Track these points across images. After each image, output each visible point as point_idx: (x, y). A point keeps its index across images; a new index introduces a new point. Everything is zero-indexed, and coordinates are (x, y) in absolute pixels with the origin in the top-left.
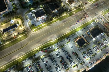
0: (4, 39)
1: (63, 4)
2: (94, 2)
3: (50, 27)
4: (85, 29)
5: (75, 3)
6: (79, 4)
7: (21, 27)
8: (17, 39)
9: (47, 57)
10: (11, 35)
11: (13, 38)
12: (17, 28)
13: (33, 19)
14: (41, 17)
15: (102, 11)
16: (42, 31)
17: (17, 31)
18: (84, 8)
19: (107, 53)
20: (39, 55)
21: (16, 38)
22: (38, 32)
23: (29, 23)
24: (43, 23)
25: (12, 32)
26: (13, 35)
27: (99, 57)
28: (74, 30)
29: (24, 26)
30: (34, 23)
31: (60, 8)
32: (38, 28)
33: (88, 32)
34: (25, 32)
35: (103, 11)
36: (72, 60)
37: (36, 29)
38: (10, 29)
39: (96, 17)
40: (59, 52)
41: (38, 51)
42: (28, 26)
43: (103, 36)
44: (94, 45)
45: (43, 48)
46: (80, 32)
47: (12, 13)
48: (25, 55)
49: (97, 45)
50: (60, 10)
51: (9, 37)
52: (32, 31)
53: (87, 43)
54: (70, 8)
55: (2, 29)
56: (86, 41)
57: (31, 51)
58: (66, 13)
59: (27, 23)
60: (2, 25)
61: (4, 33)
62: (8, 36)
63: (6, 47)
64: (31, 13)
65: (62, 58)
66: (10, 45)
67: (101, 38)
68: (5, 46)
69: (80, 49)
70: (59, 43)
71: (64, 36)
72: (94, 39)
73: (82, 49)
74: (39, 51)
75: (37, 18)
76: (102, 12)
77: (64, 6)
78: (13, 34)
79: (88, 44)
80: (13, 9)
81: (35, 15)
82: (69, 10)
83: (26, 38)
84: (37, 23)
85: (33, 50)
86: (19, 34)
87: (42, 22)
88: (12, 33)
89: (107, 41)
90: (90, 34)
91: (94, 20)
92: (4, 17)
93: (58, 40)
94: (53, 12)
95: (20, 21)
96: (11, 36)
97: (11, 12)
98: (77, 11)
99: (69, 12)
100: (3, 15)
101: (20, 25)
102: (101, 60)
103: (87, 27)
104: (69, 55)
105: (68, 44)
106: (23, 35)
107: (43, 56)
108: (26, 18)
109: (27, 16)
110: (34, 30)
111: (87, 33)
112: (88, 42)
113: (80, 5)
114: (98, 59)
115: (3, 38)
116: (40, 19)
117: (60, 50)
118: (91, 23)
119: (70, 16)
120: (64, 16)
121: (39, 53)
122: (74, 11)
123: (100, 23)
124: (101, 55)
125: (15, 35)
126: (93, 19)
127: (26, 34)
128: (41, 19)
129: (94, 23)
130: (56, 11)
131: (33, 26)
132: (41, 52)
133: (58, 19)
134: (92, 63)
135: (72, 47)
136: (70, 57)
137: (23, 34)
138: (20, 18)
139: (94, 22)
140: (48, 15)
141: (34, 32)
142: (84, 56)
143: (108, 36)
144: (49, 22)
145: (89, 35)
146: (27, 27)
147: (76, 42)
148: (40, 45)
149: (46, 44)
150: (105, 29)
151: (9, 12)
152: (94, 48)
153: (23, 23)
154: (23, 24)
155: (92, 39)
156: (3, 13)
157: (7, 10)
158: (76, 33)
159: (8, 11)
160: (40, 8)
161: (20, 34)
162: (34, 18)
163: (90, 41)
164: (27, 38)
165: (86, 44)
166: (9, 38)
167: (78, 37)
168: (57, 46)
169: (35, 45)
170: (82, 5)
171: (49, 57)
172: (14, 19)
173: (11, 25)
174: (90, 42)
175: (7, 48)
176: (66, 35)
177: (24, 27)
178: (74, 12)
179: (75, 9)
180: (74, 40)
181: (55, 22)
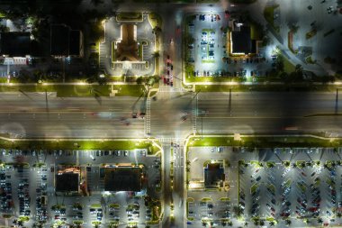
2: (199, 89)
3: (24, 98)
15: (194, 132)
18: (153, 94)
35: (198, 134)
39: (163, 139)
46: (88, 154)
67: (128, 200)
76: (195, 136)
79: (85, 195)
87: (11, 73)
111: (103, 169)
117: (14, 171)
119: (97, 96)
120: (78, 87)
122: (115, 88)
126: (149, 140)
129: (141, 153)
133: (55, 88)
139: (145, 150)
152: (92, 210)
158: (78, 151)
163: (96, 190)
168: (14, 158)
174: (93, 193)
178: (114, 92)
179: (124, 83)
180: (61, 166)
181: (43, 93)
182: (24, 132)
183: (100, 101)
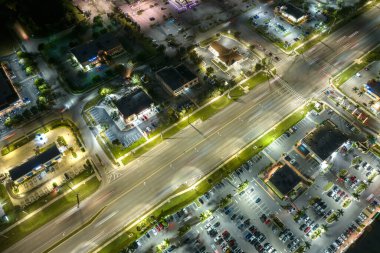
0: (15, 202)
1: (204, 67)
2: (301, 51)
3: (174, 142)
4: (288, 135)
5: (242, 60)
6: (257, 61)
7: (75, 155)
8: (64, 198)
9: (179, 246)
10: (41, 185)
11: (48, 196)
12: (60, 160)
13: (113, 123)
14: (141, 116)
15: (330, 76)
16: (148, 159)
17: (61, 170)
18: (275, 72)
19: (375, 203)
20: (148, 243)
21: (60, 193)
22: (136, 164)
23: (98, 138)
24: (147, 131)
25: (44, 174)
26: (49, 187)
27: (354, 222)
28: (255, 144)
29: (83, 150)
30: (119, 135)
31: (197, 79)
32: (134, 151)
33: (299, 144)
34: (91, 171)
35: (333, 76)
36: (266, 245)
37: (127, 155)
38: (37, 165)
39: (316, 95)
40: (217, 225)
41: (143, 231)
42: (97, 147)
43: (351, 151)
44: (326, 183)
45: (159, 218)
46: (275, 147)
47: (39, 113)
48: (99, 250)
49: (338, 182)
50: (199, 85)
51: (33, 194)
52: (115, 163)
53: (304, 182)
54: (230, 77)
55: (6, 170)
56: (299, 174)
57: (120, 234)
58: (219, 93)
59: (95, 139)
60: (3, 154)
61: (16, 182)
62: (28, 193)
63: (26, 230)
64: (102, 106)
65: (232, 243)
66: (40, 222)
67: (346, 158)
68: (22, 229)
69: (285, 203)
70: (212, 193)
71: (225, 166)
72: (324, 166)
73: (292, 201)
74: (148, 228)
75: (126, 117)
77: (210, 70)
78: (48, 181)
79: (309, 184)
80: (41, 98)
81: (117, 110)
82: (226, 83)
83: (97, 188)
84: (130, 136)
85: (127, 230)
86: (69, 179)
87: (144, 130)
88: (45, 179)
89: (364, 165)
90: (309, 149)
91: (312, 106)
92: (9, 126)
93: (210, 180)
94: (177, 93)
95: (68, 136)
96: (42, 188)
97: (33, 109)
98: (255, 83)
99: (228, 87)
100: (8, 120)
101: (71, 149)
102: (362, 230)
103: (294, 130)
104: (252, 229)
105: (243, 192)
106: (84, 182)
107: (164, 243)
108: (88, 124)
109: (92, 117)
110: (119, 160)
111: (299, 148)
112: (308, 177)
113: (261, 64)
114: (351, 229)
115: (12, 200)
116: (135, 120)
117: (220, 217)
118: (304, 116)
119: (235, 100)
120: (214, 104)
121: (148, 236)
122: (244, 85)
123: (331, 113)
124: (357, 213)
125: (55, 186)
126: (307, 103)
127: (95, 178)
128: (141, 122)
129: (313, 115)
130: (186, 89)
131: (116, 145)
132: (154, 231)
133: (196, 116)
134: (335, 244)
135: (258, 201)
136: (257, 234)
137: (85, 178)
138: (67, 126)
139: (314, 111)
140: (162, 106)
141: (121, 165)
142: (303, 226)
143: (365, 150)
144: (167, 127)
145: (306, 152)
146: (94, 153)
147: (266, 181)
148: (148, 207)
149: (168, 200)
150: (353, 129)
151: (26, 111)
152: (329, 194)
153: (78, 140)
154: (80, 145)
155: (316, 165)
156: (6, 115)
157: (18, 104)
158: (263, 151)
159: (22, 107)
160: (132, 85)
161: (72, 180)
162: (117, 119)
163: (313, 173)
164: (98, 191)
165: (301, 184)
166: (32, 198)
167: (271, 164)
168: (209, 204)
169: (129, 210)
170: (267, 62)
171: (185, 246)
172: (46, 131)
173: (37, 152)
174: (313, 177)
175: (30, 232)
176: (231, 163)
177: (84, 154)
178: (246, 89)
179: (247, 79)
180: (262, 176)
181: (189, 126)
182: (198, 172)
183: (242, 102)
